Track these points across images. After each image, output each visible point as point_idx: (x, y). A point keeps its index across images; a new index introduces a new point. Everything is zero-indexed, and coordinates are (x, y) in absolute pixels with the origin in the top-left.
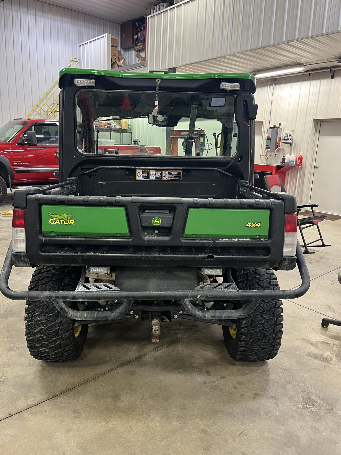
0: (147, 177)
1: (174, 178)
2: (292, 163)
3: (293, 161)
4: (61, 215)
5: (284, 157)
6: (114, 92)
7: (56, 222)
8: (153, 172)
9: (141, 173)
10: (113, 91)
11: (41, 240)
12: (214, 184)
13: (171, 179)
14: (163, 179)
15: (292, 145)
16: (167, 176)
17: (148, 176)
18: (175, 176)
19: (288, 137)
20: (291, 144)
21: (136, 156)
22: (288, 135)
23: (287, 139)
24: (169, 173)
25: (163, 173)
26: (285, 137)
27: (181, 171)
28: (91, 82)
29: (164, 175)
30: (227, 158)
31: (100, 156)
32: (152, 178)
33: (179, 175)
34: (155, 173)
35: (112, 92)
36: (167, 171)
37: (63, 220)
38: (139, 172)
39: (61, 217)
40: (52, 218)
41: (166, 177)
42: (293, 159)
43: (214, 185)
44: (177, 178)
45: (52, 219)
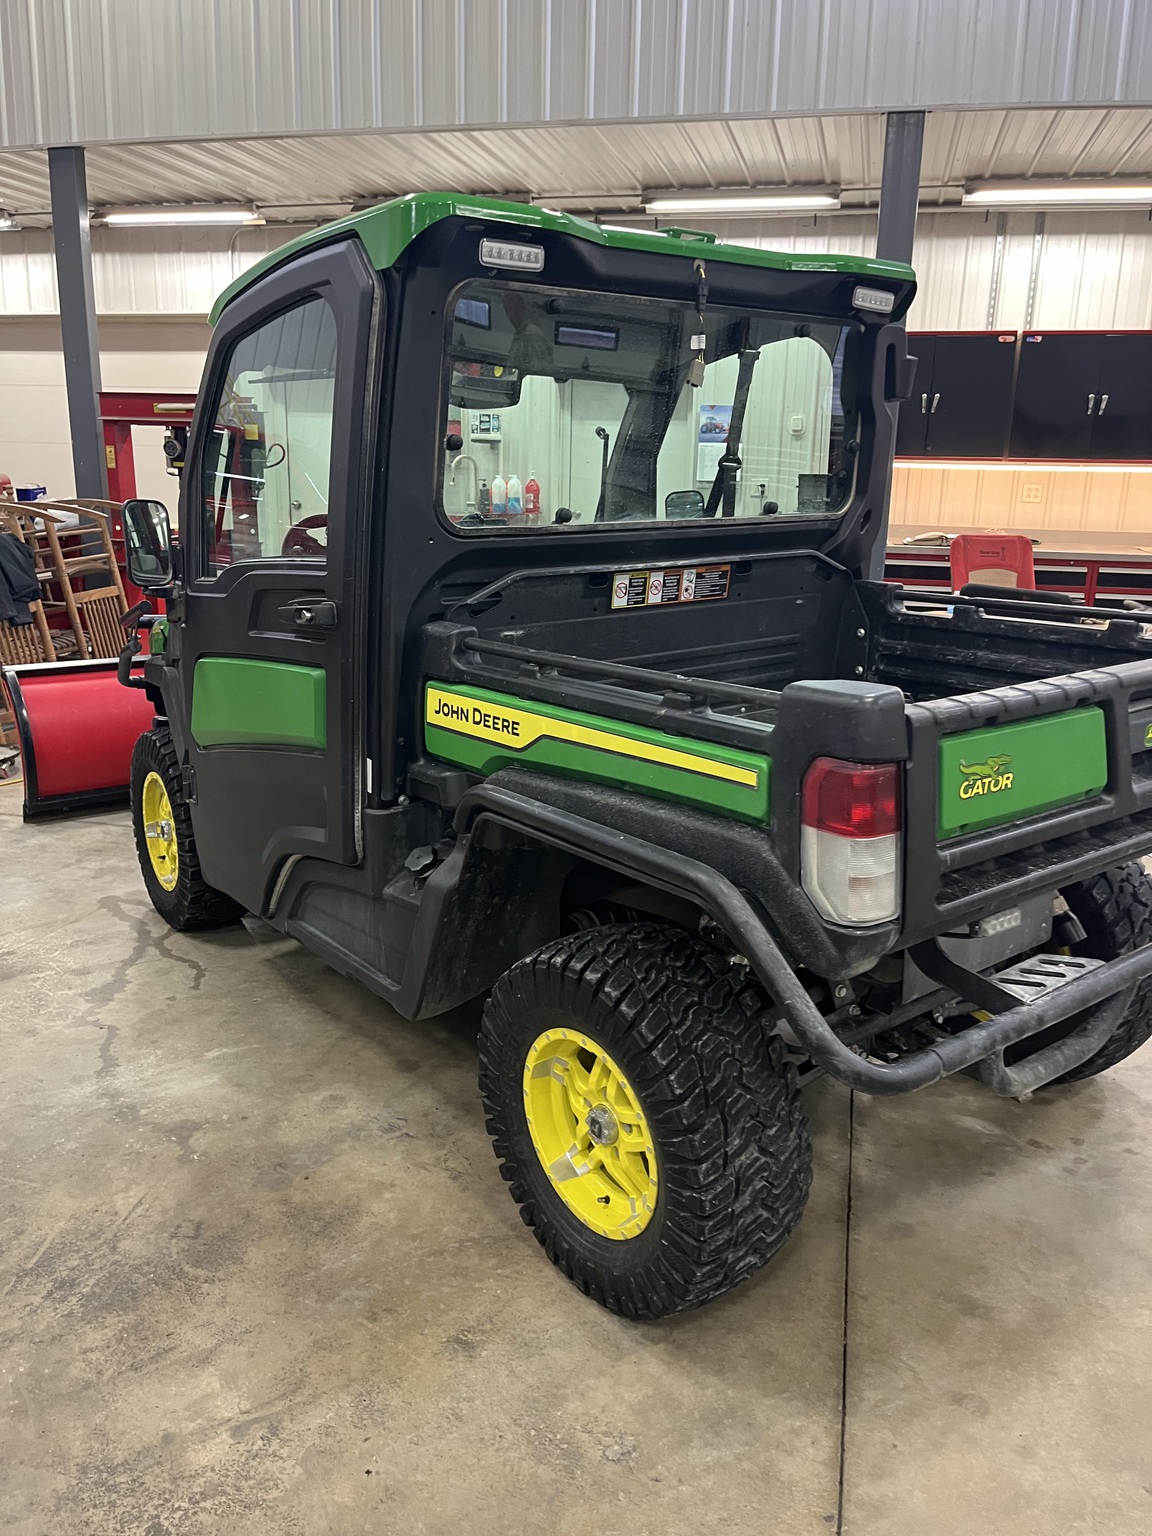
0: (640, 597)
1: (711, 591)
2: (516, 504)
3: (517, 500)
4: (985, 764)
5: (484, 485)
6: (573, 295)
7: (975, 791)
8: (658, 576)
9: (628, 583)
10: (569, 292)
11: (942, 861)
12: (800, 599)
13: (702, 597)
14: (683, 598)
15: (498, 449)
16: (693, 586)
17: (644, 593)
18: (712, 586)
19: (489, 422)
20: (494, 444)
21: (617, 527)
22: (489, 416)
23: (488, 430)
24: (699, 576)
25: (685, 576)
26: (481, 422)
27: (727, 568)
28: (531, 257)
29: (685, 584)
30: (833, 518)
31: (513, 532)
32: (654, 598)
33: (723, 582)
34: (664, 580)
35: (565, 294)
36: (694, 571)
37: (990, 779)
38: (621, 582)
39: (986, 770)
40: (966, 777)
41: (690, 591)
42: (518, 493)
43: (799, 602)
44: (715, 591)
45: (966, 783)
